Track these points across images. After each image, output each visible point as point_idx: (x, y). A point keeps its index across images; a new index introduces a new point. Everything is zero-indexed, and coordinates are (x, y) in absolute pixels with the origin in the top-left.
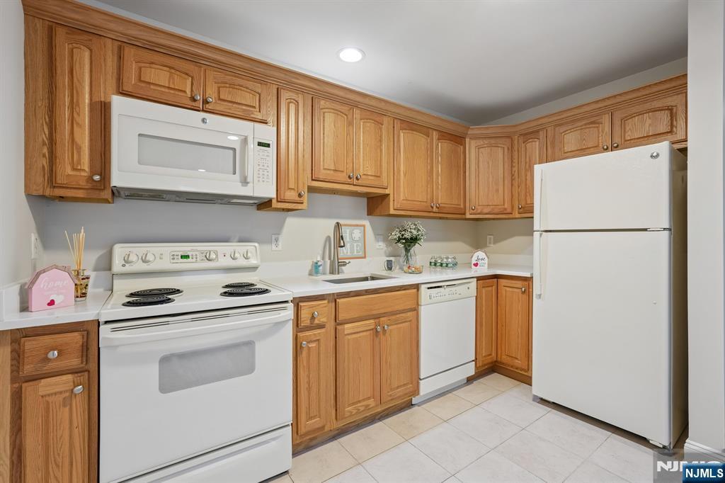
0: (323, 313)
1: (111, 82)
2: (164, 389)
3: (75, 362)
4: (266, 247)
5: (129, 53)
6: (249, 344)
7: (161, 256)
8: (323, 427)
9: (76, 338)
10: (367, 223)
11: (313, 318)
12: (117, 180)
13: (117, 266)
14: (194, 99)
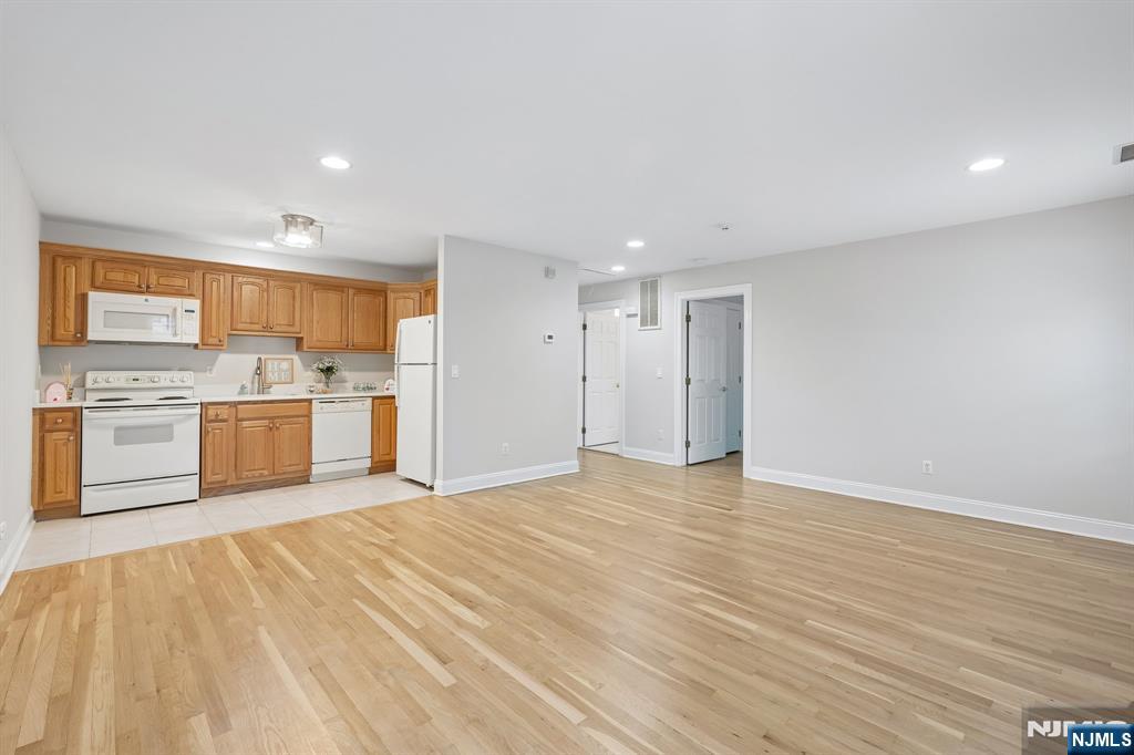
0: (224, 412)
1: (87, 282)
2: (116, 443)
3: (69, 425)
4: (201, 375)
5: (99, 265)
6: (170, 426)
7: (119, 379)
8: (225, 481)
9: (70, 415)
10: (296, 357)
11: (217, 415)
12: (91, 337)
13: (89, 384)
14: (139, 286)
